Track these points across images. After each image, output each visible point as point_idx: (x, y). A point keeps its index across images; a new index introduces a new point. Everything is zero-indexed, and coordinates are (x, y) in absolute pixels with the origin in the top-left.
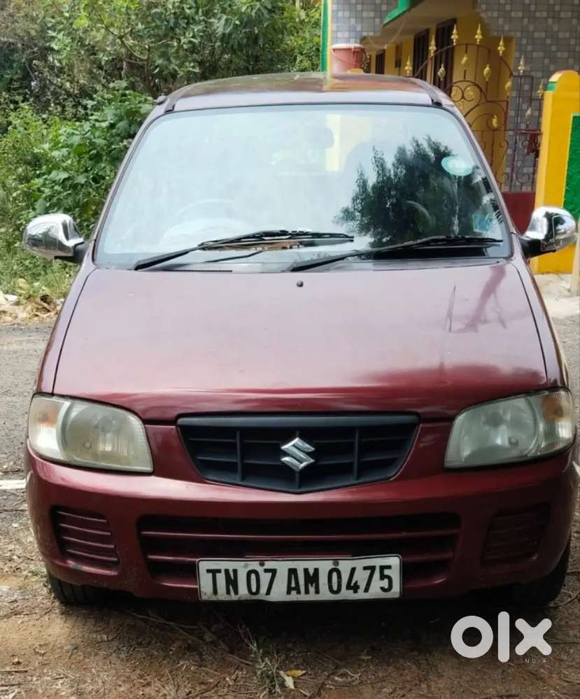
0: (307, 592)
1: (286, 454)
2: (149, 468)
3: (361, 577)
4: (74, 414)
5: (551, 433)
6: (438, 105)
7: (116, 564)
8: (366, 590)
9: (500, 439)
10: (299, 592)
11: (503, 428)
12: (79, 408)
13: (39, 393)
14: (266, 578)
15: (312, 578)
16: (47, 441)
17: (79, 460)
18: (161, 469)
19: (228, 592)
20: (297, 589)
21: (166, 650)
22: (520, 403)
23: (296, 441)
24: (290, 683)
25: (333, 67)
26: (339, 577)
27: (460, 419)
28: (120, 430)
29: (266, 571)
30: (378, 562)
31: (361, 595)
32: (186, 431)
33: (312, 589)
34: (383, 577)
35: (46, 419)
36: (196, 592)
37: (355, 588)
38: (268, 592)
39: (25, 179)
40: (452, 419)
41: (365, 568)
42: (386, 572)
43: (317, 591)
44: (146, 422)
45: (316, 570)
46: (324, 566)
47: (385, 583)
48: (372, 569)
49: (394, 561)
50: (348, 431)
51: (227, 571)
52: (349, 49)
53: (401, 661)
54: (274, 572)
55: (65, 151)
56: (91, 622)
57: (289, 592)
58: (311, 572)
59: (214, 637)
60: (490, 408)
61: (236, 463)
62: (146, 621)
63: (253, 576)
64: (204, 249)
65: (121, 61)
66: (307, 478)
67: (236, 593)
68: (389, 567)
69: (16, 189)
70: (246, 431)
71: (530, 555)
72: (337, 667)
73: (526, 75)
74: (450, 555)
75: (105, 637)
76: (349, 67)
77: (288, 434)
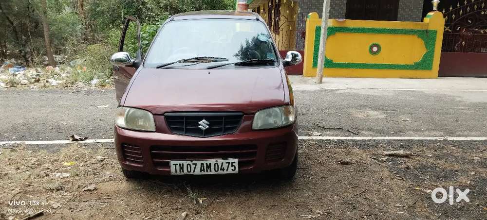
0: (207, 171)
1: (200, 125)
2: (155, 130)
3: (225, 166)
4: (130, 113)
5: (287, 119)
6: (258, 20)
7: (143, 162)
8: (227, 170)
9: (271, 120)
10: (204, 171)
11: (272, 118)
12: (132, 110)
13: (120, 106)
14: (193, 167)
15: (209, 166)
16: (121, 122)
17: (130, 127)
18: (159, 130)
19: (180, 171)
20: (204, 170)
21: (160, 192)
22: (277, 109)
23: (204, 120)
24: (201, 202)
25: (238, 9)
26: (218, 166)
27: (257, 114)
28: (146, 118)
29: (193, 164)
30: (231, 160)
31: (225, 172)
32: (167, 118)
33: (209, 170)
34: (232, 166)
35: (121, 114)
36: (169, 172)
37: (223, 170)
38: (194, 172)
39: (134, 43)
40: (254, 114)
41: (227, 163)
42: (234, 164)
43: (210, 171)
44: (154, 115)
45: (210, 164)
46: (212, 162)
47: (233, 168)
48: (229, 163)
49: (236, 160)
50: (221, 117)
51: (180, 164)
52: (243, 4)
53: (241, 195)
54: (196, 164)
55: (148, 34)
56: (136, 183)
57: (201, 172)
58: (208, 164)
59: (177, 188)
60: (268, 110)
61: (183, 128)
62: (155, 183)
63: (189, 166)
64: (180, 62)
65: (167, 6)
66: (207, 133)
67: (183, 172)
68: (234, 163)
69: (130, 46)
70: (187, 117)
71: (281, 159)
72: (218, 197)
73: (301, 13)
74: (254, 159)
75: (140, 188)
76: (243, 9)
77: (201, 118)
